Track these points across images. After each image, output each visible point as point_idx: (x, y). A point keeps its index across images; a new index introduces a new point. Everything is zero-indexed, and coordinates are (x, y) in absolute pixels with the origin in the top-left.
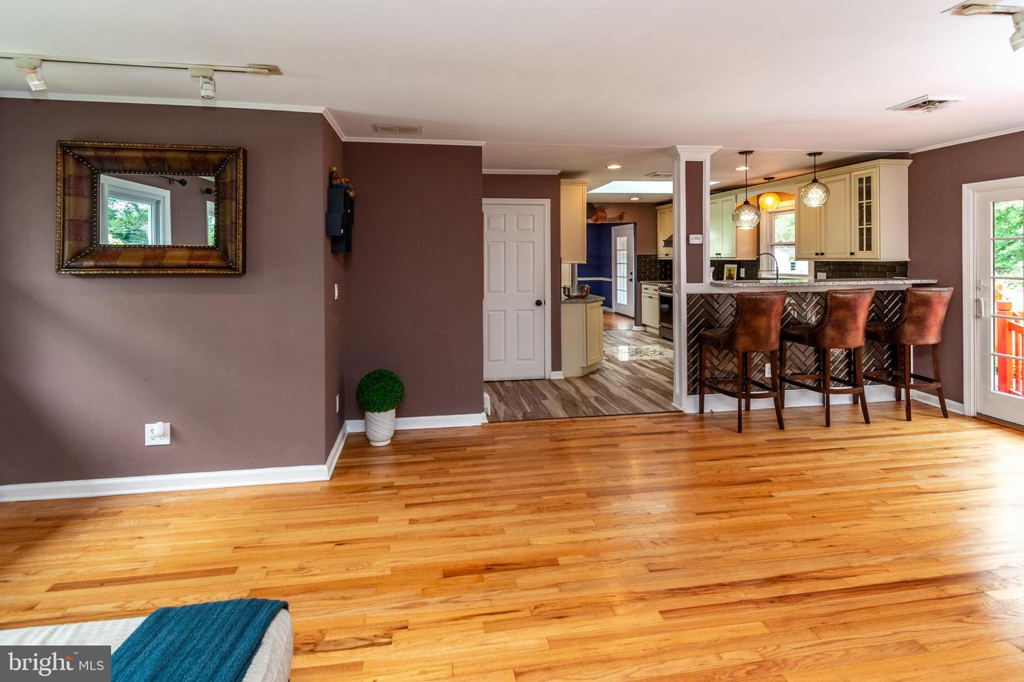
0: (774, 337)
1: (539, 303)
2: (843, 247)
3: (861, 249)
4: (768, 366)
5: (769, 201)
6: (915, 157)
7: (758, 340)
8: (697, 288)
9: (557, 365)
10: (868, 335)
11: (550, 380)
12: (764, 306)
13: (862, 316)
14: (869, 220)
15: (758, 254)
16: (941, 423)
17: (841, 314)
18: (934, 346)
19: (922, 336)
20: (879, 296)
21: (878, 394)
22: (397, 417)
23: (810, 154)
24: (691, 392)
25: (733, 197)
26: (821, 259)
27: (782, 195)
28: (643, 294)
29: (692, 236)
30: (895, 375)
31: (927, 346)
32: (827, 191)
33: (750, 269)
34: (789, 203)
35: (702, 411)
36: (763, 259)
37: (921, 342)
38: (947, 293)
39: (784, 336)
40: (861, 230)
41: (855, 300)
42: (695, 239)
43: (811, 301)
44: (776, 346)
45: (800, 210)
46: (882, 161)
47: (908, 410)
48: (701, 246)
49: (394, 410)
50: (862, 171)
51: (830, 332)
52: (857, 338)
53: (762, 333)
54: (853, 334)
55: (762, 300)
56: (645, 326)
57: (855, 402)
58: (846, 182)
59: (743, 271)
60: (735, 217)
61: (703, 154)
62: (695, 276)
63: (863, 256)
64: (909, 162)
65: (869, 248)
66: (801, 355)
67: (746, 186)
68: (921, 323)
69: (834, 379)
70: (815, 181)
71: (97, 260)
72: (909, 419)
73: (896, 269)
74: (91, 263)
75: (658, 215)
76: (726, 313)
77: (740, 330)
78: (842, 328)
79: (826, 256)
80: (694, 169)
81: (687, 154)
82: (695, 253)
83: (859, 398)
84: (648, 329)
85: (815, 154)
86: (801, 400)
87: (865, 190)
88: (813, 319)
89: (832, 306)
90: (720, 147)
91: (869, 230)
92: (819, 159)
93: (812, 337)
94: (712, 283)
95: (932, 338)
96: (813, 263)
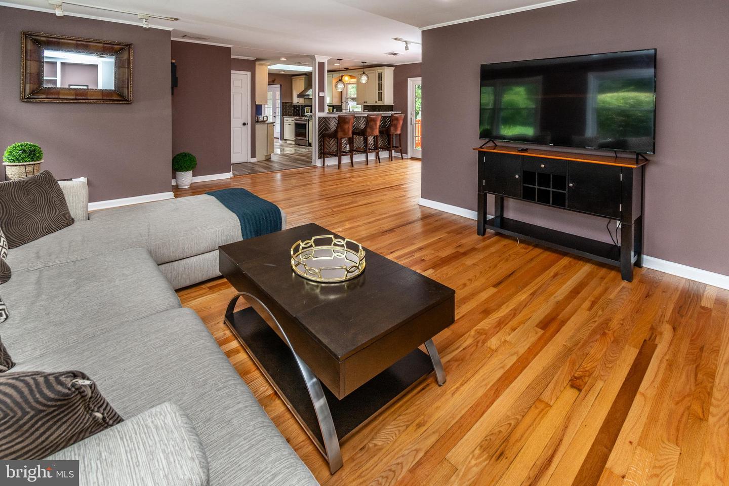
0: (350, 132)
1: (244, 124)
2: (373, 100)
3: (379, 100)
4: (348, 146)
5: (346, 79)
6: (396, 67)
7: (345, 133)
8: (322, 115)
9: (253, 155)
10: (380, 132)
11: (250, 162)
12: (347, 120)
13: (378, 124)
14: (381, 89)
15: (342, 102)
16: (401, 161)
17: (371, 123)
18: (400, 134)
19: (396, 131)
20: (384, 118)
21: (384, 155)
22: (193, 176)
23: (362, 62)
24: (320, 158)
25: (331, 75)
26: (366, 104)
27: (351, 77)
28: (285, 123)
29: (320, 93)
30: (388, 147)
31: (397, 134)
32: (368, 77)
33: (339, 108)
34: (354, 80)
35: (324, 165)
36: (344, 104)
37: (396, 133)
38: (403, 115)
39: (354, 133)
40: (379, 93)
41: (376, 118)
42: (321, 94)
43: (362, 120)
44: (351, 136)
45: (358, 83)
46: (385, 67)
47: (391, 158)
48: (323, 97)
49: (191, 171)
50: (379, 70)
51: (368, 130)
52: (377, 132)
53: (346, 130)
54: (375, 130)
55: (346, 118)
56: (286, 140)
57: (376, 158)
58: (374, 73)
59: (335, 110)
60: (336, 86)
61: (325, 60)
62: (321, 109)
63: (379, 103)
64: (394, 68)
65: (381, 100)
66: (359, 141)
67: (340, 71)
68: (396, 127)
69: (370, 149)
70: (364, 73)
71: (47, 95)
72: (392, 160)
73: (390, 108)
74: (44, 96)
75: (293, 81)
76: (333, 125)
77: (339, 129)
78: (372, 129)
79: (368, 103)
80: (321, 65)
81: (319, 59)
82: (322, 100)
83: (377, 155)
84: (288, 142)
85: (364, 62)
86: (359, 158)
87: (380, 77)
88: (363, 126)
89: (368, 120)
90: (331, 57)
91: (381, 93)
92: (365, 64)
93: (363, 133)
94: (328, 113)
95: (399, 132)
96: (363, 106)
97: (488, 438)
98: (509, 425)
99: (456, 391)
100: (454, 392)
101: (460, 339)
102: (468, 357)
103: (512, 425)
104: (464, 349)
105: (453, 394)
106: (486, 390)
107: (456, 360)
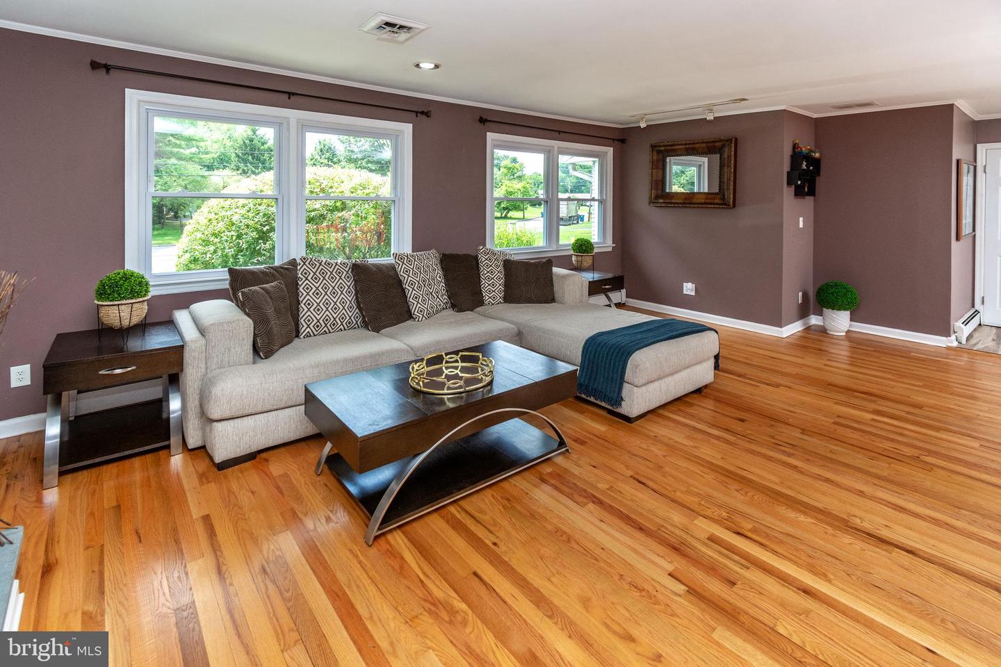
49: (848, 312)
71: (663, 200)
97: (286, 566)
98: (287, 588)
99: (354, 554)
100: (353, 552)
101: (444, 582)
102: (405, 582)
103: (285, 593)
104: (422, 582)
105: (351, 551)
106: (343, 585)
107: (402, 567)
